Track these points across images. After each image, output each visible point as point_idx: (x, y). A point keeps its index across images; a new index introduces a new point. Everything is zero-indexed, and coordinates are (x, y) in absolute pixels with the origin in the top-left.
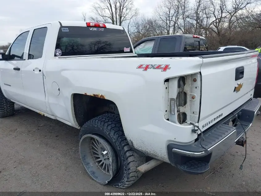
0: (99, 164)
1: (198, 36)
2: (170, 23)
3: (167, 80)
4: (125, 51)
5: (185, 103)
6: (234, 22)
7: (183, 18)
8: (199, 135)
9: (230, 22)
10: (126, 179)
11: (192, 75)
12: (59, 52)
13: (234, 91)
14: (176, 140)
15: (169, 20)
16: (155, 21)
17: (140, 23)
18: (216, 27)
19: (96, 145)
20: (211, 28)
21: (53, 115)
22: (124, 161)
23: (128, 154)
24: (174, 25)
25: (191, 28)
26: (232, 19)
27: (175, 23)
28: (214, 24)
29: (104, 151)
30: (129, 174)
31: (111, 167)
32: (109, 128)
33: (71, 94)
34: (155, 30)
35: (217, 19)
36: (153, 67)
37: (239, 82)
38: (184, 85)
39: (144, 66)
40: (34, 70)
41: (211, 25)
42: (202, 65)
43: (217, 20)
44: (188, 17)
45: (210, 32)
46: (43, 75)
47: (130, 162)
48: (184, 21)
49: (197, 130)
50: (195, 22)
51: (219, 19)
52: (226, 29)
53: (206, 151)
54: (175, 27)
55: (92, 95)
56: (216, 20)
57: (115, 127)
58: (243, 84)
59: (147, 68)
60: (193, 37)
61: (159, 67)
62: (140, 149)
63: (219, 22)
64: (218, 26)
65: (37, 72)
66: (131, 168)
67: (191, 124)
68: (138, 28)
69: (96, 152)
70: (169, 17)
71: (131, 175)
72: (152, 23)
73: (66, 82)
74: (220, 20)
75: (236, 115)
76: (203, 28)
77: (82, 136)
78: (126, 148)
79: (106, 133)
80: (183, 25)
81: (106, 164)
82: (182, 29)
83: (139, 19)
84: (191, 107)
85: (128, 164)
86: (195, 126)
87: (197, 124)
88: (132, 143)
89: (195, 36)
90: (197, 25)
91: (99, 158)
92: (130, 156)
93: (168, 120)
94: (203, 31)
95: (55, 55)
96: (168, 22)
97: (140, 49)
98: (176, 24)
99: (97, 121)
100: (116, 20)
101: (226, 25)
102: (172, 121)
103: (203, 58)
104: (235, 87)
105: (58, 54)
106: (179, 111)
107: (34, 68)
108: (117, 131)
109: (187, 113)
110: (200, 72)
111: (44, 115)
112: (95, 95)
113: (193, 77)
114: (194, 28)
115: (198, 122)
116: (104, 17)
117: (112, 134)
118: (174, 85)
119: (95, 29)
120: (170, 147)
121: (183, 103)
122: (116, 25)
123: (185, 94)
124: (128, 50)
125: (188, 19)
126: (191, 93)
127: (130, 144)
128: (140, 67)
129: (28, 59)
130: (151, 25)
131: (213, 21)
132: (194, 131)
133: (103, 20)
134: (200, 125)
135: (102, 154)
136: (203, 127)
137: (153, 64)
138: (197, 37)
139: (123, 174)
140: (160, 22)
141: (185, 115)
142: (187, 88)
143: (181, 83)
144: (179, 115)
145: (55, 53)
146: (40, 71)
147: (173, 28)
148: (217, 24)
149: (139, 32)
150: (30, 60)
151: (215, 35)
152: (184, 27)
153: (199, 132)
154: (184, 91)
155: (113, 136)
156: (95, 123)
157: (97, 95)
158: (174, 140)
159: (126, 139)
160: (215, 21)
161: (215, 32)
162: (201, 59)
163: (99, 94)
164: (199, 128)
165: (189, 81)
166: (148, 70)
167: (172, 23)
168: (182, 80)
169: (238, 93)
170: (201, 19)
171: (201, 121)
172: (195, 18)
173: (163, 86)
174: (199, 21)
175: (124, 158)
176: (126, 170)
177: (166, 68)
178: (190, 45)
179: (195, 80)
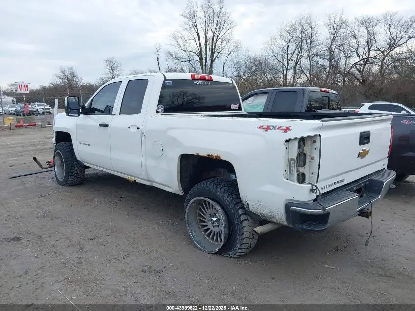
0: (205, 233)
1: (327, 90)
2: (288, 64)
3: (288, 141)
4: (232, 108)
5: (304, 164)
6: (388, 66)
7: (309, 57)
8: (317, 196)
9: (382, 64)
10: (238, 246)
11: (312, 137)
12: (161, 108)
13: (358, 156)
14: (295, 199)
15: (287, 59)
16: (266, 60)
17: (242, 62)
18: (359, 71)
19: (204, 211)
20: (352, 74)
21: (148, 180)
22: (238, 224)
23: (242, 218)
24: (295, 67)
25: (320, 71)
26: (385, 61)
27: (296, 63)
28: (356, 67)
29: (213, 217)
30: (242, 240)
31: (223, 232)
32: (223, 190)
33: (179, 155)
34: (264, 73)
35: (362, 60)
36: (274, 128)
37: (365, 147)
38: (304, 146)
39: (265, 127)
40: (129, 128)
41: (352, 69)
42: (321, 128)
43: (362, 62)
44: (317, 55)
45: (350, 80)
46: (143, 133)
47: (244, 227)
48: (310, 61)
49: (315, 189)
50: (327, 64)
51: (364, 59)
52: (377, 75)
53: (324, 209)
54: (295, 70)
55: (206, 155)
56: (360, 61)
57: (229, 189)
58: (369, 150)
59: (268, 128)
60: (319, 91)
61: (280, 128)
62: (257, 211)
63: (365, 64)
64: (363, 70)
65: (134, 129)
66: (245, 233)
67: (309, 183)
68: (238, 69)
69: (204, 220)
70: (287, 54)
71: (245, 241)
72: (260, 64)
73: (174, 141)
74: (367, 61)
75: (361, 183)
76: (340, 72)
77: (189, 201)
78: (240, 212)
79: (219, 195)
80: (309, 67)
81: (214, 232)
82: (307, 72)
83: (241, 56)
84: (310, 167)
85: (242, 228)
86: (313, 185)
87: (316, 184)
88: (248, 205)
89: (323, 90)
90: (330, 68)
91: (207, 226)
92: (245, 220)
93: (287, 179)
94: (340, 77)
95: (157, 112)
96: (285, 62)
97: (249, 105)
98: (298, 66)
99: (209, 183)
100: (206, 57)
101: (376, 68)
102: (291, 181)
103: (323, 121)
104: (359, 153)
105: (159, 110)
106: (299, 171)
107: (130, 125)
108: (231, 194)
109: (306, 174)
110: (320, 135)
111: (135, 181)
112: (208, 155)
113: (313, 139)
114: (325, 73)
115: (317, 183)
116: (188, 52)
117: (226, 196)
118: (295, 145)
119: (200, 82)
120: (288, 207)
121: (302, 163)
122: (223, 76)
123: (305, 155)
124: (236, 106)
125: (316, 59)
126: (311, 154)
127: (245, 206)
128: (261, 127)
129: (120, 114)
130: (258, 66)
131: (356, 63)
132: (312, 190)
133: (186, 57)
134: (319, 185)
135: (212, 220)
136: (322, 188)
137: (274, 125)
138: (325, 92)
139: (236, 239)
140: (273, 62)
141: (304, 175)
142: (307, 150)
143: (301, 143)
144: (298, 175)
145: (158, 108)
146: (138, 128)
147: (293, 71)
148: (362, 68)
149: (240, 77)
150: (122, 116)
151: (357, 83)
152: (310, 70)
153: (318, 194)
154: (304, 152)
155: (227, 199)
156: (207, 185)
157: (211, 155)
158: (293, 199)
159: (241, 201)
160: (359, 63)
161: (358, 79)
162: (321, 123)
163: (215, 154)
164: (317, 188)
165: (308, 143)
166: (269, 130)
167: (292, 64)
168: (302, 141)
169: (363, 159)
170: (337, 59)
171: (320, 182)
172: (328, 57)
173: (283, 146)
174: (333, 61)
175: (238, 221)
176: (239, 235)
177: (287, 129)
178: (316, 101)
179: (314, 142)
